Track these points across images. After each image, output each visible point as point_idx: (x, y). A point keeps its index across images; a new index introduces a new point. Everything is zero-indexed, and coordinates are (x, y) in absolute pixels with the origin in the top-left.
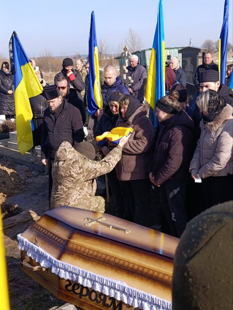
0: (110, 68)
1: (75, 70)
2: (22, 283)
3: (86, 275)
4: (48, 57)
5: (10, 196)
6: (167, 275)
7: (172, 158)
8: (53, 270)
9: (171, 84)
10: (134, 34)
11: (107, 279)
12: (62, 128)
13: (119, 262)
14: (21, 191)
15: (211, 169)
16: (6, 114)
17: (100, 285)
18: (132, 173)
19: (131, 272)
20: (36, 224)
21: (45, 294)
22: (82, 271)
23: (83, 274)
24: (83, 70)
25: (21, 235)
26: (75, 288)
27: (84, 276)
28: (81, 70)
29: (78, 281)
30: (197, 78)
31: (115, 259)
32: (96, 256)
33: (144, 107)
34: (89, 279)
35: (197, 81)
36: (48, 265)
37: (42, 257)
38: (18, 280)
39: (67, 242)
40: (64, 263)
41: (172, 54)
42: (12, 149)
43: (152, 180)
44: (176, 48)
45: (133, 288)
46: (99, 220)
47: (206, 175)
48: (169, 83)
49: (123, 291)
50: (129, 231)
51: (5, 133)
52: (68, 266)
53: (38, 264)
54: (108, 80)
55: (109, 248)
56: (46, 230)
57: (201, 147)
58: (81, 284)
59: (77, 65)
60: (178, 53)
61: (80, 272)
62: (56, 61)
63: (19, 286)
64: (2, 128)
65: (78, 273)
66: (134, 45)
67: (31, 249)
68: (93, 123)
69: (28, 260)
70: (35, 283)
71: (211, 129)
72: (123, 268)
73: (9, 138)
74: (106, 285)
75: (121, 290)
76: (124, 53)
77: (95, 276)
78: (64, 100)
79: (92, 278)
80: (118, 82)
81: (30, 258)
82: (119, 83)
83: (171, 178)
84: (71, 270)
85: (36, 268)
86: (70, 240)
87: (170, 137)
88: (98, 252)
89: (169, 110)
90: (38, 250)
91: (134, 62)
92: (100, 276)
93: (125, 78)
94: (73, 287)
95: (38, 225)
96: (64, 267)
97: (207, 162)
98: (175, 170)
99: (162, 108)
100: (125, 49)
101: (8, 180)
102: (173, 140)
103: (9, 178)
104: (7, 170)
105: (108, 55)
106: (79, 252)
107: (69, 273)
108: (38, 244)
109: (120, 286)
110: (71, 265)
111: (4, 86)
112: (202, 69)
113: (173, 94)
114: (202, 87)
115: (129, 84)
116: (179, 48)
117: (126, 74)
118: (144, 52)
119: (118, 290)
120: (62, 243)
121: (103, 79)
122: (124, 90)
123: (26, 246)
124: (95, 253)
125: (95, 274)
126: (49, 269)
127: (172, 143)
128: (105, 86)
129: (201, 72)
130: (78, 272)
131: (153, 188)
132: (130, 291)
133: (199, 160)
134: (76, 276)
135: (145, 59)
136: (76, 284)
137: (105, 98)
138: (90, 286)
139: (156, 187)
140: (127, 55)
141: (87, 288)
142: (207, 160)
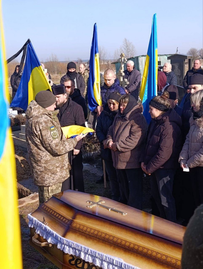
0: (109, 71)
1: (78, 73)
2: (30, 256)
3: (88, 251)
4: (54, 62)
5: (20, 181)
6: (160, 253)
7: (162, 150)
8: (59, 246)
9: (163, 86)
10: (128, 43)
11: (106, 256)
12: (66, 122)
13: (117, 241)
14: (30, 176)
15: (199, 160)
16: (18, 110)
17: (100, 261)
18: (128, 163)
19: (128, 250)
20: (44, 205)
21: (50, 267)
22: (84, 248)
23: (85, 250)
24: (85, 73)
25: (31, 215)
26: (78, 263)
27: (86, 253)
28: (84, 73)
29: (80, 256)
30: (186, 81)
31: (117, 239)
32: (97, 235)
33: (140, 106)
34: (90, 255)
35: (186, 83)
36: (54, 242)
37: (49, 234)
38: (26, 254)
39: (72, 222)
40: (68, 240)
41: (162, 60)
42: (23, 140)
43: (144, 169)
44: (165, 55)
45: (129, 264)
46: (99, 203)
47: (194, 165)
48: (160, 84)
49: (120, 266)
50: (126, 213)
51: (17, 125)
52: (72, 243)
53: (46, 240)
54: (108, 82)
55: (108, 228)
56: (53, 211)
57: (190, 141)
58: (83, 259)
59: (80, 69)
60: (168, 59)
61: (83, 249)
62: (61, 65)
63: (27, 260)
64: (15, 121)
65: (80, 250)
66: (128, 52)
67: (39, 227)
68: (93, 118)
69: (37, 236)
70: (41, 257)
71: (200, 125)
72: (121, 246)
73: (21, 130)
74: (105, 261)
75: (118, 265)
76: (120, 59)
77: (96, 253)
78: (69, 99)
79: (93, 255)
80: (116, 83)
81: (39, 235)
82: (117, 85)
83: (161, 168)
84: (74, 246)
85: (43, 244)
86: (74, 220)
87: (161, 132)
88: (99, 231)
89: (161, 108)
90: (45, 228)
91: (130, 67)
92: (100, 253)
93: (122, 80)
94: (76, 262)
95: (46, 206)
96: (68, 244)
97: (195, 154)
98: (165, 161)
99: (155, 105)
100: (122, 56)
101: (19, 167)
102: (164, 133)
103: (19, 164)
104: (18, 158)
105: (106, 60)
106: (81, 231)
107: (72, 249)
108: (45, 222)
109: (117, 262)
110: (74, 242)
111: (17, 85)
112: (191, 73)
113: (165, 94)
114: (191, 89)
115: (126, 85)
116: (168, 55)
117: (122, 77)
118: (137, 58)
119: (116, 266)
120: (67, 222)
121: (102, 81)
122: (121, 91)
123: (35, 224)
124: (96, 233)
125: (96, 251)
126: (55, 245)
127: (163, 137)
128: (105, 87)
129: (190, 76)
130: (81, 248)
131: (145, 176)
132: (127, 267)
133: (188, 152)
134: (78, 252)
135: (138, 64)
136: (78, 259)
137: (105, 97)
138: (91, 261)
139: (147, 175)
140: (123, 61)
141: (88, 263)
142: (195, 152)
